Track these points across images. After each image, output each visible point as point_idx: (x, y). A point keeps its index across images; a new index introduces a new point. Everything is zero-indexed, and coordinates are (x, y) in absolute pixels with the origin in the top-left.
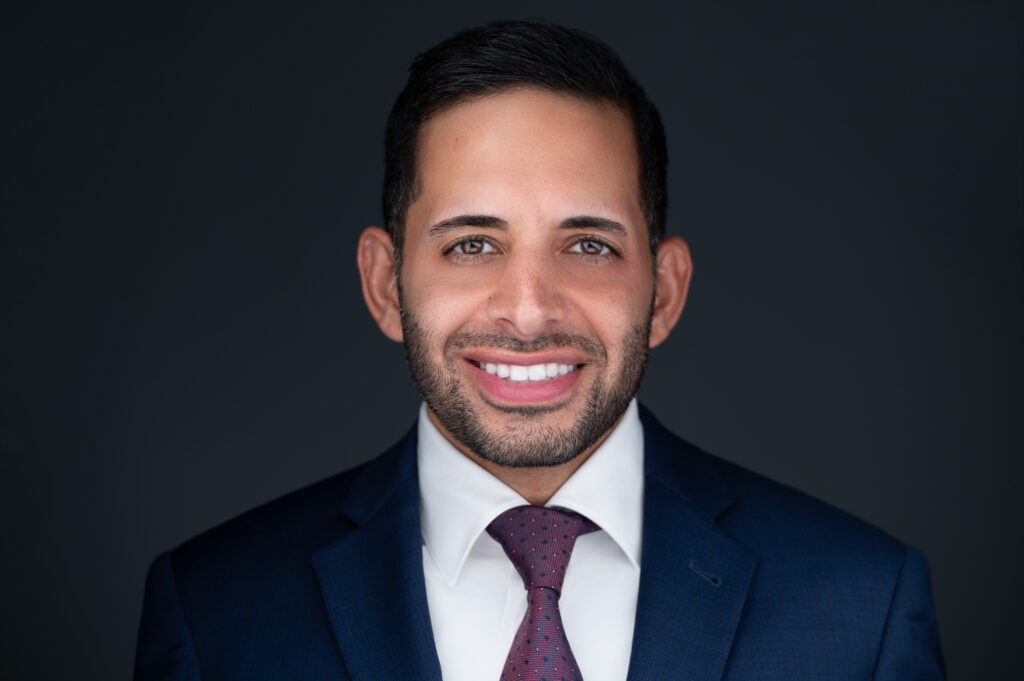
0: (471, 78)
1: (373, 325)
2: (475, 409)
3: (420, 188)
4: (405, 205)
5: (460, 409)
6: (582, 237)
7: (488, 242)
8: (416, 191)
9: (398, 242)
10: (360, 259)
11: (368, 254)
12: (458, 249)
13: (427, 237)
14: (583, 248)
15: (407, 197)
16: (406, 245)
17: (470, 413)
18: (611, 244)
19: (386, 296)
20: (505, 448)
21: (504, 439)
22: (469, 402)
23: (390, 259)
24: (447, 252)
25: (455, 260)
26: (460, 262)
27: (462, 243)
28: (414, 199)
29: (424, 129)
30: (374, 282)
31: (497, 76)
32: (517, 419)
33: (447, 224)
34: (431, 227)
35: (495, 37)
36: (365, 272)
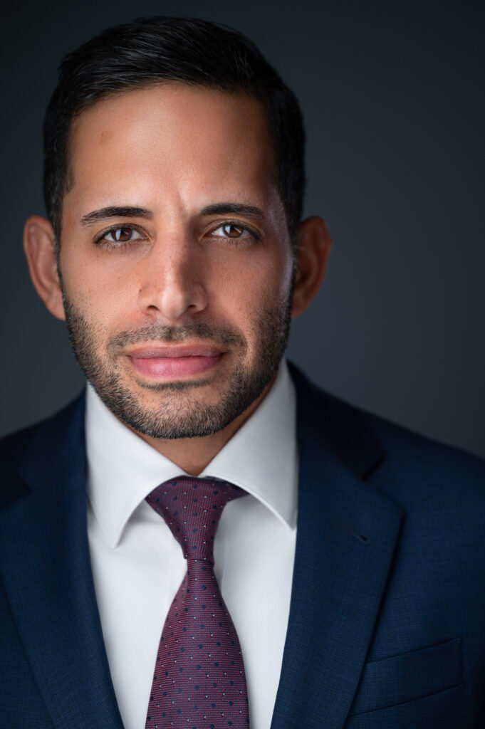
0: (115, 76)
1: (41, 305)
2: (133, 396)
3: (72, 179)
4: (61, 196)
5: (119, 397)
6: (223, 222)
7: (135, 229)
8: (69, 182)
9: (57, 230)
10: (26, 245)
11: (33, 239)
12: (109, 238)
13: (79, 227)
14: (225, 232)
15: (61, 186)
16: (64, 233)
17: (128, 400)
18: (251, 228)
19: (51, 278)
20: (160, 423)
21: (158, 415)
22: (128, 390)
23: (52, 244)
24: (99, 240)
25: (105, 247)
26: (110, 249)
27: (113, 232)
28: (68, 190)
29: (74, 125)
30: (40, 265)
31: (138, 74)
32: (169, 395)
33: (95, 215)
34: (82, 217)
35: (133, 36)
36: (32, 255)
